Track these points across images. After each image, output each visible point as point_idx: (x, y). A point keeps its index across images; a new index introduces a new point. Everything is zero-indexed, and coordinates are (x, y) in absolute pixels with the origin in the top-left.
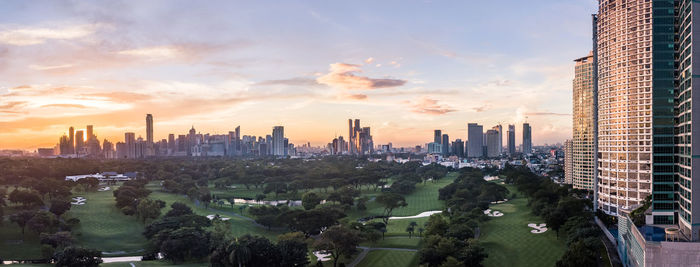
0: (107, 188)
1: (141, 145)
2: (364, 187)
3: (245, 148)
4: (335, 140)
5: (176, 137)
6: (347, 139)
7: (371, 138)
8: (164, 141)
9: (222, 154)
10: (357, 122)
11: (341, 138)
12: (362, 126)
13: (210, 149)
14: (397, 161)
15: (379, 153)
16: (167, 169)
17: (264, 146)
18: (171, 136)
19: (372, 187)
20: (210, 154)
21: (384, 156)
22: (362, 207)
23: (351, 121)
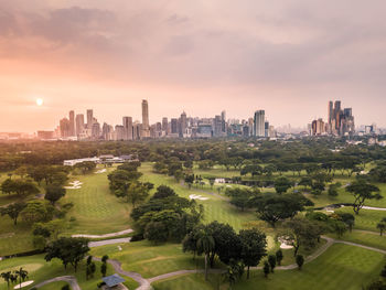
0: (104, 170)
1: (138, 128)
2: (338, 172)
3: (229, 130)
4: (315, 122)
5: (169, 120)
6: (326, 121)
7: (352, 119)
8: (159, 124)
9: (209, 135)
10: (338, 103)
11: (321, 120)
12: (343, 107)
13: (199, 131)
14: (380, 143)
15: (361, 134)
16: (159, 151)
17: (246, 128)
18: (165, 119)
19: (346, 172)
20: (199, 135)
21: (366, 138)
22: (333, 194)
23: (331, 103)
